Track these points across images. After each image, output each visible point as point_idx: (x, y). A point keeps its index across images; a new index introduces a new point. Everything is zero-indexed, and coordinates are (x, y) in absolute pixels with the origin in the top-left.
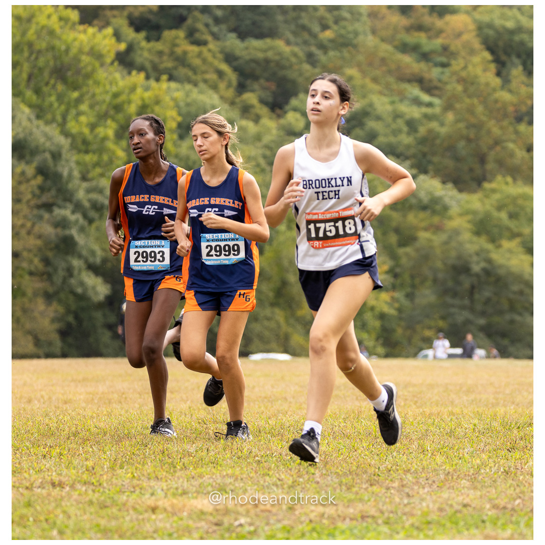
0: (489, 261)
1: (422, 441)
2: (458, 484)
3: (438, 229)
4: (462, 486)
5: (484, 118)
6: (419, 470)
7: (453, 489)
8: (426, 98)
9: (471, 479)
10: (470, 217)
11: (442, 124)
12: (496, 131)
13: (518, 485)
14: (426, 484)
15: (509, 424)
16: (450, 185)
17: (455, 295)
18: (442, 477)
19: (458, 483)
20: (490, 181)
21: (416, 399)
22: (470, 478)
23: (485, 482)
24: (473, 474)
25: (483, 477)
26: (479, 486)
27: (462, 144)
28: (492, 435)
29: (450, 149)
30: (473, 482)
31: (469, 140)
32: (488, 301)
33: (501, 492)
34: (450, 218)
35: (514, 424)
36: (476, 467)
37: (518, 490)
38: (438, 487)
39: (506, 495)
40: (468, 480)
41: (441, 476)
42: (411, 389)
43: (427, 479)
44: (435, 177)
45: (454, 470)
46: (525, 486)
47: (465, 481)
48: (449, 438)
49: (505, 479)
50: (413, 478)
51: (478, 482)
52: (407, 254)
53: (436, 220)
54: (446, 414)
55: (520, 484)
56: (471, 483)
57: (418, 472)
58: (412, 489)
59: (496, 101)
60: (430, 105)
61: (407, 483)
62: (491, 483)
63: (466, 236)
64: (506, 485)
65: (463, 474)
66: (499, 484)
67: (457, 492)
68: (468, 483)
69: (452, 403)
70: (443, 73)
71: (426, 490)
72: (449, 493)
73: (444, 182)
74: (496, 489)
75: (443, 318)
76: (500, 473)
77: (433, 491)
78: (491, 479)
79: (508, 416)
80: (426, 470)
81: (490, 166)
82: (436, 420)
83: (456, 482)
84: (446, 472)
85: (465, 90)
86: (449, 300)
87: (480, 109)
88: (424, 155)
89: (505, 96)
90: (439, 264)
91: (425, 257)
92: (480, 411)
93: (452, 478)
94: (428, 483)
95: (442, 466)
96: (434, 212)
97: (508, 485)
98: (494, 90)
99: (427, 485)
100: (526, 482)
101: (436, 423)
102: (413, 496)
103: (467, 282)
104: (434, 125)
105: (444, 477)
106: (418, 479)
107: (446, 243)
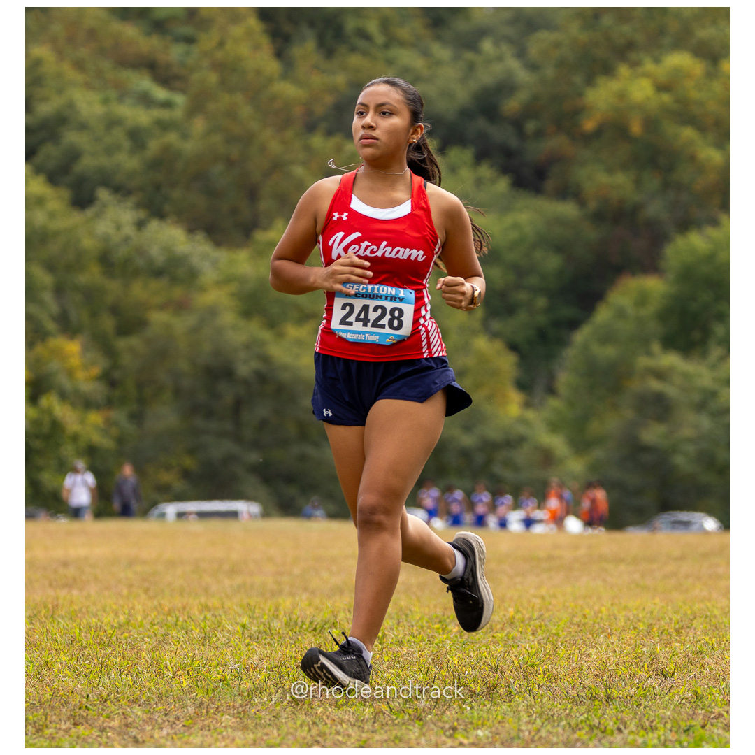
0: (265, 359)
1: (157, 653)
2: (217, 723)
3: (180, 307)
4: (223, 724)
5: (254, 125)
6: (153, 700)
7: (209, 730)
8: (160, 93)
9: (238, 713)
10: (233, 287)
11: (185, 136)
12: (275, 147)
13: (314, 723)
14: (164, 721)
15: (299, 623)
16: (200, 236)
17: (209, 414)
18: (191, 710)
19: (217, 719)
20: (266, 228)
21: (146, 585)
22: (235, 712)
23: (260, 718)
24: (241, 706)
25: (258, 711)
26: (251, 725)
27: (218, 169)
28: (272, 642)
29: (199, 178)
30: (241, 719)
31: (230, 163)
32: (263, 424)
33: (288, 733)
34: (202, 289)
35: (307, 624)
36: (246, 694)
37: (314, 731)
38: (184, 726)
39: (295, 739)
40: (233, 716)
41: (189, 708)
42: (139, 568)
43: (166, 715)
44: (177, 223)
45: (210, 699)
46: (326, 724)
47: (228, 717)
48: (202, 647)
49: (293, 713)
50: (144, 712)
51: (249, 717)
52: (131, 349)
53: (178, 292)
54: (196, 608)
55: (317, 721)
56: (238, 719)
57: (152, 702)
58: (143, 730)
59: (273, 98)
60: (167, 105)
61: (134, 721)
62: (270, 720)
63: (228, 318)
64: (295, 723)
65: (225, 705)
66: (284, 721)
67: (215, 735)
68: (234, 720)
69: (206, 590)
70: (188, 53)
71: (165, 732)
72: (202, 736)
73: (191, 231)
74: (278, 729)
75: (192, 452)
76: (285, 703)
77: (175, 734)
78: (270, 713)
79: (297, 612)
80: (164, 699)
81: (265, 204)
82: (181, 619)
83: (213, 718)
84: (197, 702)
85: (223, 83)
86: (199, 422)
87: (246, 111)
88: (158, 187)
89: (288, 90)
90: (183, 365)
91: (162, 353)
92: (252, 603)
93: (207, 712)
94: (169, 721)
95: (190, 692)
96: (174, 280)
97: (299, 723)
98: (270, 80)
99: (167, 723)
100: (328, 717)
101: (180, 623)
102: (144, 742)
103: (228, 394)
104: (172, 138)
105: (193, 711)
106: (152, 714)
107: (195, 330)
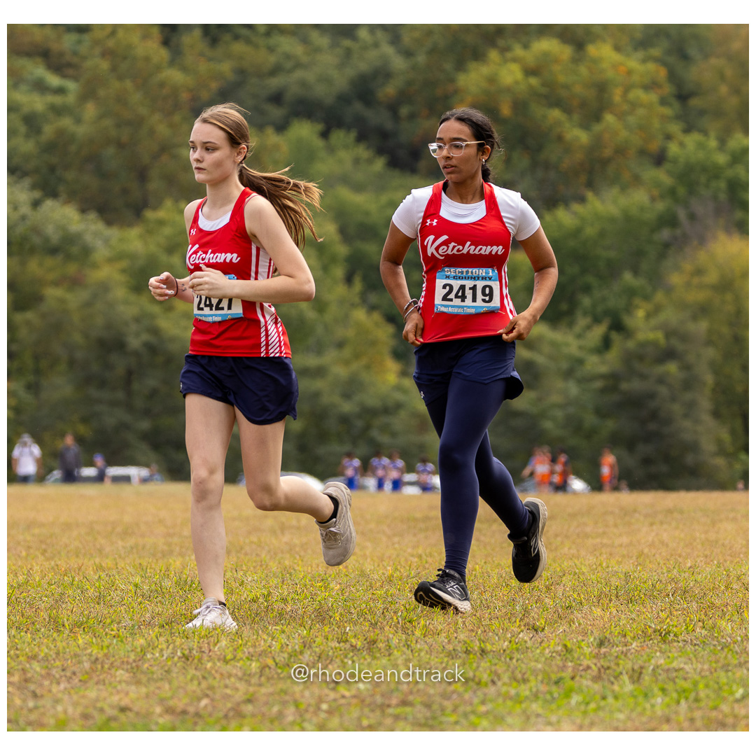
0: (155, 331)
1: (54, 611)
2: (112, 677)
3: (75, 283)
4: (118, 679)
5: (143, 111)
6: (51, 656)
7: (104, 684)
8: (54, 80)
9: (132, 668)
10: (124, 264)
11: (78, 121)
12: (163, 130)
13: (204, 678)
14: (61, 677)
15: (189, 583)
16: (92, 216)
17: (102, 384)
18: (87, 665)
19: (111, 674)
20: (155, 208)
21: (44, 546)
22: (129, 667)
23: (153, 673)
24: (134, 661)
25: (151, 666)
26: (144, 679)
27: (111, 151)
28: (163, 600)
29: (92, 160)
30: (134, 673)
31: (120, 145)
32: (153, 393)
33: (179, 687)
34: (95, 266)
36: (139, 650)
37: (204, 684)
38: (80, 681)
39: (186, 692)
40: (127, 670)
41: (85, 664)
42: (36, 531)
43: (63, 670)
44: (69, 202)
45: (106, 655)
46: (215, 678)
47: (121, 672)
48: (97, 606)
49: (184, 668)
50: (42, 668)
51: (142, 672)
52: (28, 323)
53: (72, 269)
54: (91, 568)
55: (207, 675)
56: (132, 674)
57: (50, 658)
58: (41, 685)
59: (162, 85)
60: (60, 91)
61: (33, 676)
62: (162, 674)
63: (120, 293)
64: (186, 678)
65: (119, 661)
66: (175, 675)
67: (110, 689)
68: (127, 675)
69: (100, 551)
70: (79, 42)
71: (62, 686)
72: (98, 690)
73: (83, 211)
74: (170, 683)
75: (85, 420)
76: (176, 659)
77: (72, 688)
78: (162, 668)
79: (186, 572)
80: (61, 655)
81: (154, 185)
82: (77, 579)
83: (108, 673)
84: (93, 658)
85: (114, 69)
86: (93, 392)
87: (136, 97)
88: (52, 169)
89: (175, 76)
90: (77, 338)
91: (57, 327)
92: (144, 564)
93: (102, 667)
94: (66, 676)
95: (86, 649)
96: (69, 257)
97: (189, 677)
98: (159, 68)
99: (64, 678)
100: (216, 671)
101: (75, 583)
102: (42, 696)
103: (120, 365)
104: (66, 122)
105: (89, 666)
106: (50, 669)
107: (88, 304)
